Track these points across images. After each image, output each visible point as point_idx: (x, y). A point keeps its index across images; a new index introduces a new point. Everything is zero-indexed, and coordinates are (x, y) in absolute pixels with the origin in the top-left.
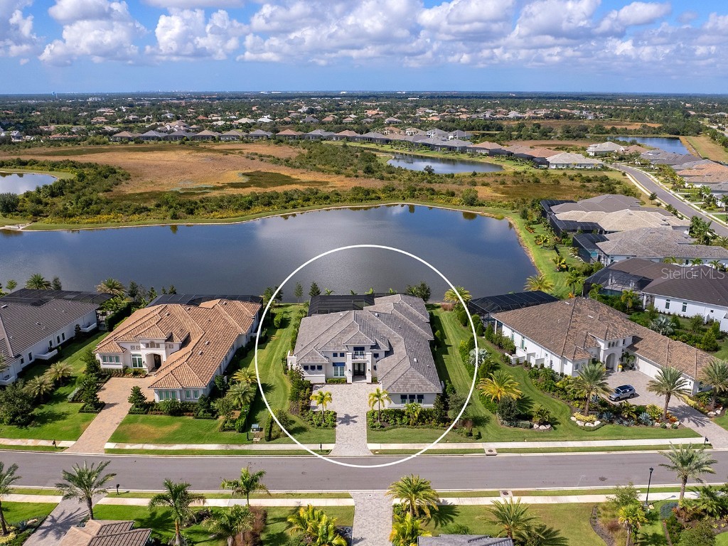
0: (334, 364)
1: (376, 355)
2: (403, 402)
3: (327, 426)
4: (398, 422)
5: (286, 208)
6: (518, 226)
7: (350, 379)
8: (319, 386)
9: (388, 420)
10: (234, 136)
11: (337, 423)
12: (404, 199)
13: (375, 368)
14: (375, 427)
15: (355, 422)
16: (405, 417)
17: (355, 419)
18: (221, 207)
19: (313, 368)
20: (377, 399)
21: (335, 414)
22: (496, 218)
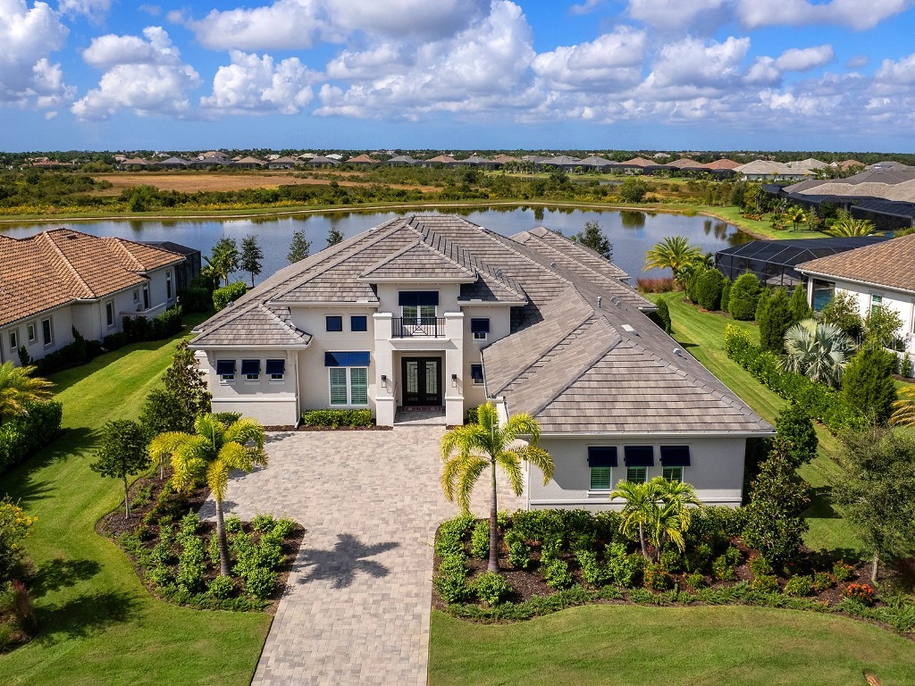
0: (331, 359)
1: (479, 327)
2: (599, 481)
3: (235, 593)
4: (589, 573)
5: (332, 203)
6: (728, 218)
7: (385, 413)
8: (271, 434)
9: (534, 565)
10: (287, 164)
11: (292, 578)
12: (527, 198)
13: (477, 372)
14: (472, 597)
15: (380, 571)
16: (616, 548)
17: (382, 558)
18: (224, 202)
19: (251, 368)
20: (487, 456)
21: (295, 532)
22: (684, 213)
